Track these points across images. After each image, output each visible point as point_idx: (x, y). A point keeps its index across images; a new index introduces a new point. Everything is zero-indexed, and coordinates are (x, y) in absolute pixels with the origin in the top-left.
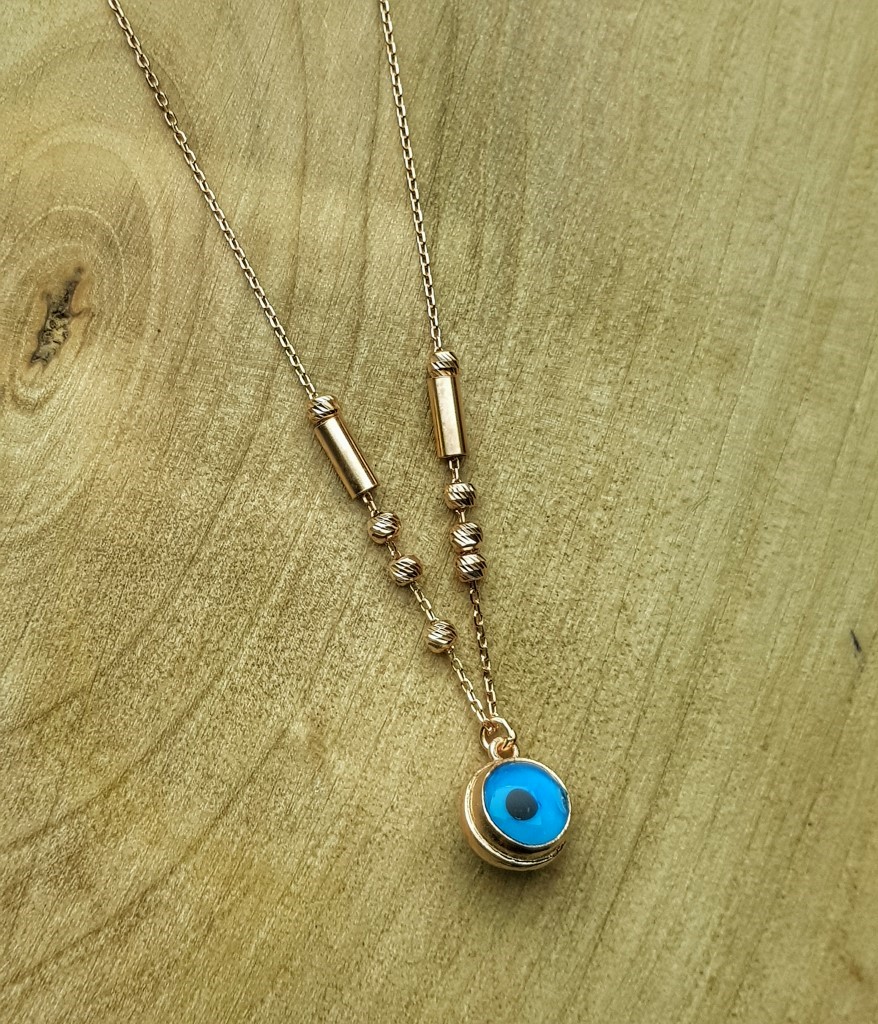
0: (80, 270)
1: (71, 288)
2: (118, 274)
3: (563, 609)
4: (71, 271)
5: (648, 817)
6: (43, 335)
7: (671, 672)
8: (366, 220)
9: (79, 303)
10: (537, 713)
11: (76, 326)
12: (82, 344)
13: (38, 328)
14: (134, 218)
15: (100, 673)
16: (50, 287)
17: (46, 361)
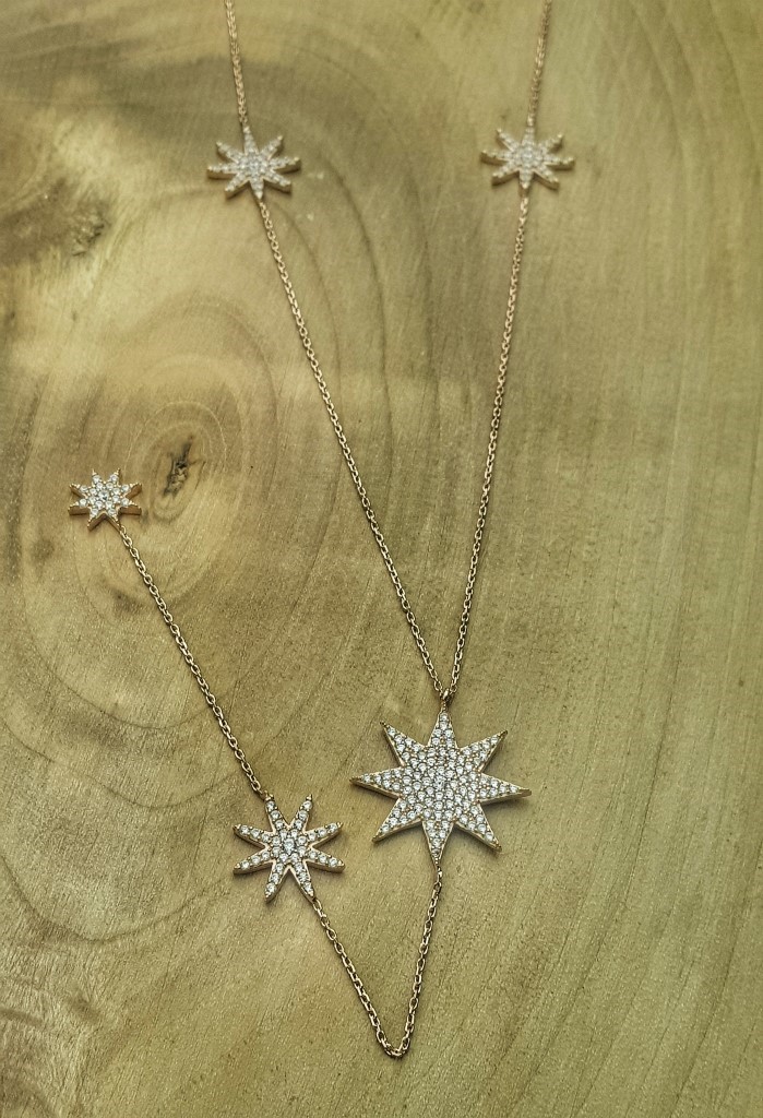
0: (192, 437)
1: (187, 448)
2: (218, 437)
3: (572, 610)
4: (185, 437)
5: (663, 738)
6: (171, 478)
7: (660, 642)
8: (386, 389)
9: (194, 456)
10: (567, 678)
11: (193, 470)
12: (199, 480)
13: (167, 473)
14: (226, 403)
15: (238, 682)
16: (172, 450)
17: (175, 492)
